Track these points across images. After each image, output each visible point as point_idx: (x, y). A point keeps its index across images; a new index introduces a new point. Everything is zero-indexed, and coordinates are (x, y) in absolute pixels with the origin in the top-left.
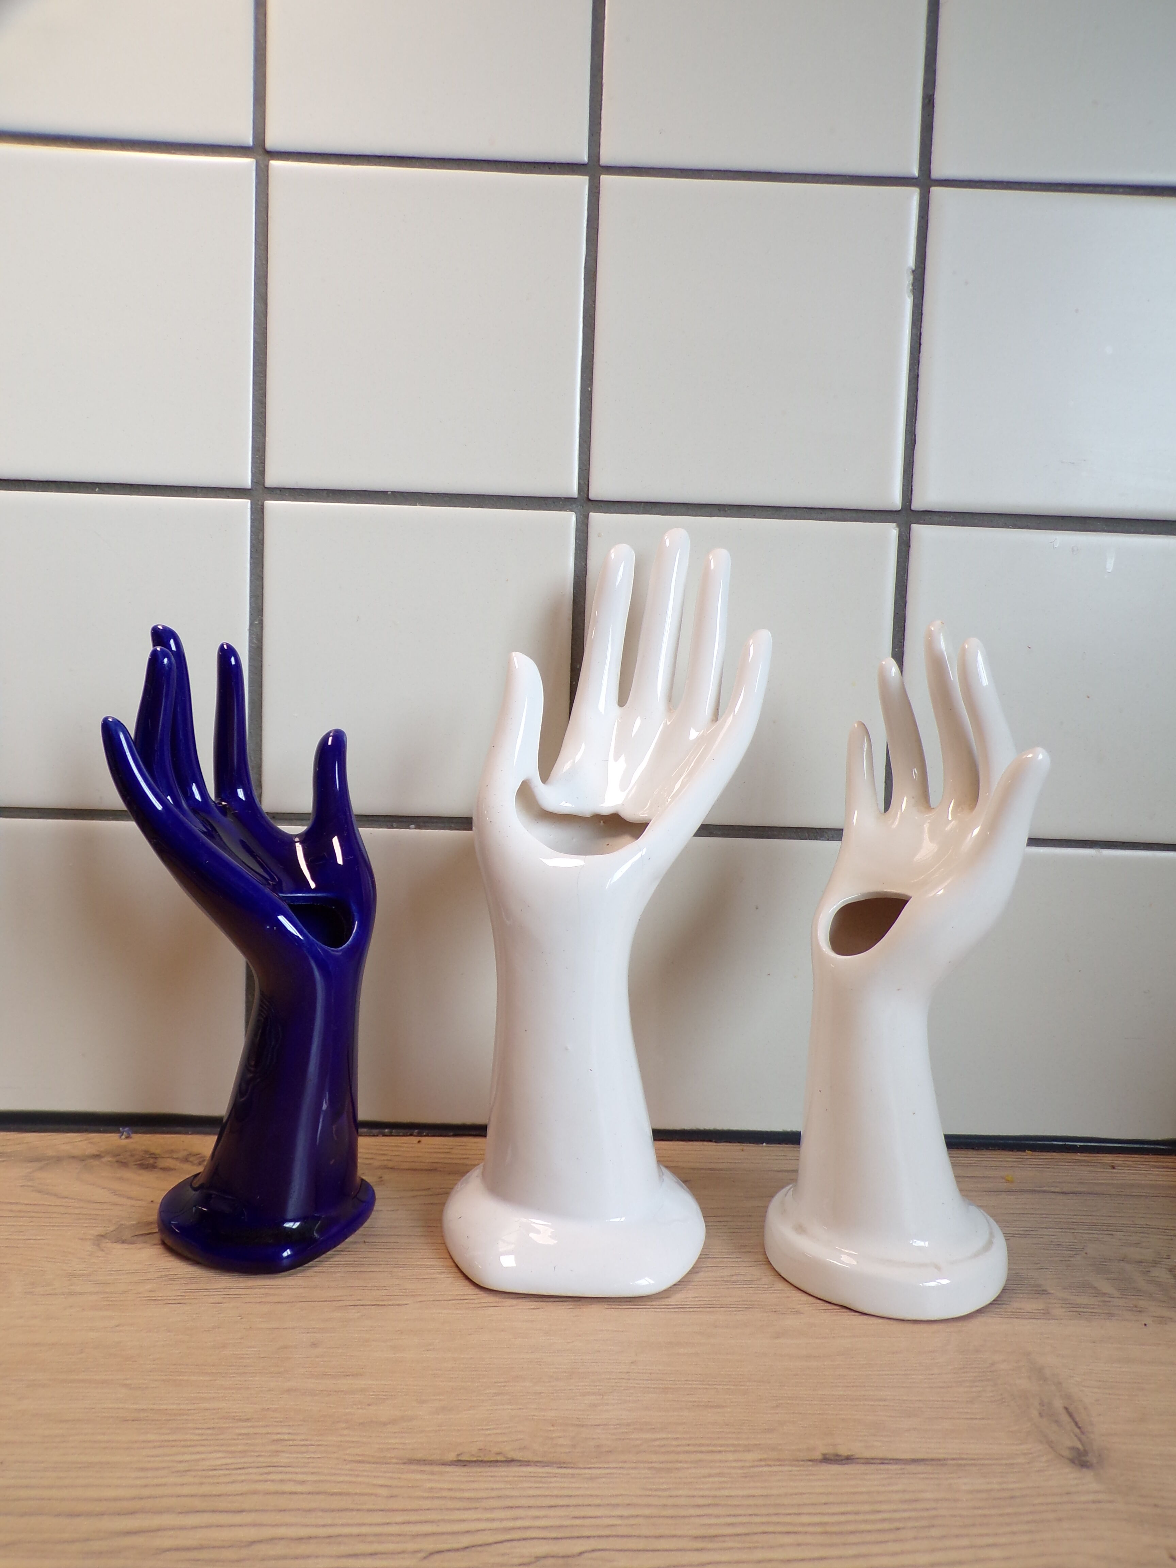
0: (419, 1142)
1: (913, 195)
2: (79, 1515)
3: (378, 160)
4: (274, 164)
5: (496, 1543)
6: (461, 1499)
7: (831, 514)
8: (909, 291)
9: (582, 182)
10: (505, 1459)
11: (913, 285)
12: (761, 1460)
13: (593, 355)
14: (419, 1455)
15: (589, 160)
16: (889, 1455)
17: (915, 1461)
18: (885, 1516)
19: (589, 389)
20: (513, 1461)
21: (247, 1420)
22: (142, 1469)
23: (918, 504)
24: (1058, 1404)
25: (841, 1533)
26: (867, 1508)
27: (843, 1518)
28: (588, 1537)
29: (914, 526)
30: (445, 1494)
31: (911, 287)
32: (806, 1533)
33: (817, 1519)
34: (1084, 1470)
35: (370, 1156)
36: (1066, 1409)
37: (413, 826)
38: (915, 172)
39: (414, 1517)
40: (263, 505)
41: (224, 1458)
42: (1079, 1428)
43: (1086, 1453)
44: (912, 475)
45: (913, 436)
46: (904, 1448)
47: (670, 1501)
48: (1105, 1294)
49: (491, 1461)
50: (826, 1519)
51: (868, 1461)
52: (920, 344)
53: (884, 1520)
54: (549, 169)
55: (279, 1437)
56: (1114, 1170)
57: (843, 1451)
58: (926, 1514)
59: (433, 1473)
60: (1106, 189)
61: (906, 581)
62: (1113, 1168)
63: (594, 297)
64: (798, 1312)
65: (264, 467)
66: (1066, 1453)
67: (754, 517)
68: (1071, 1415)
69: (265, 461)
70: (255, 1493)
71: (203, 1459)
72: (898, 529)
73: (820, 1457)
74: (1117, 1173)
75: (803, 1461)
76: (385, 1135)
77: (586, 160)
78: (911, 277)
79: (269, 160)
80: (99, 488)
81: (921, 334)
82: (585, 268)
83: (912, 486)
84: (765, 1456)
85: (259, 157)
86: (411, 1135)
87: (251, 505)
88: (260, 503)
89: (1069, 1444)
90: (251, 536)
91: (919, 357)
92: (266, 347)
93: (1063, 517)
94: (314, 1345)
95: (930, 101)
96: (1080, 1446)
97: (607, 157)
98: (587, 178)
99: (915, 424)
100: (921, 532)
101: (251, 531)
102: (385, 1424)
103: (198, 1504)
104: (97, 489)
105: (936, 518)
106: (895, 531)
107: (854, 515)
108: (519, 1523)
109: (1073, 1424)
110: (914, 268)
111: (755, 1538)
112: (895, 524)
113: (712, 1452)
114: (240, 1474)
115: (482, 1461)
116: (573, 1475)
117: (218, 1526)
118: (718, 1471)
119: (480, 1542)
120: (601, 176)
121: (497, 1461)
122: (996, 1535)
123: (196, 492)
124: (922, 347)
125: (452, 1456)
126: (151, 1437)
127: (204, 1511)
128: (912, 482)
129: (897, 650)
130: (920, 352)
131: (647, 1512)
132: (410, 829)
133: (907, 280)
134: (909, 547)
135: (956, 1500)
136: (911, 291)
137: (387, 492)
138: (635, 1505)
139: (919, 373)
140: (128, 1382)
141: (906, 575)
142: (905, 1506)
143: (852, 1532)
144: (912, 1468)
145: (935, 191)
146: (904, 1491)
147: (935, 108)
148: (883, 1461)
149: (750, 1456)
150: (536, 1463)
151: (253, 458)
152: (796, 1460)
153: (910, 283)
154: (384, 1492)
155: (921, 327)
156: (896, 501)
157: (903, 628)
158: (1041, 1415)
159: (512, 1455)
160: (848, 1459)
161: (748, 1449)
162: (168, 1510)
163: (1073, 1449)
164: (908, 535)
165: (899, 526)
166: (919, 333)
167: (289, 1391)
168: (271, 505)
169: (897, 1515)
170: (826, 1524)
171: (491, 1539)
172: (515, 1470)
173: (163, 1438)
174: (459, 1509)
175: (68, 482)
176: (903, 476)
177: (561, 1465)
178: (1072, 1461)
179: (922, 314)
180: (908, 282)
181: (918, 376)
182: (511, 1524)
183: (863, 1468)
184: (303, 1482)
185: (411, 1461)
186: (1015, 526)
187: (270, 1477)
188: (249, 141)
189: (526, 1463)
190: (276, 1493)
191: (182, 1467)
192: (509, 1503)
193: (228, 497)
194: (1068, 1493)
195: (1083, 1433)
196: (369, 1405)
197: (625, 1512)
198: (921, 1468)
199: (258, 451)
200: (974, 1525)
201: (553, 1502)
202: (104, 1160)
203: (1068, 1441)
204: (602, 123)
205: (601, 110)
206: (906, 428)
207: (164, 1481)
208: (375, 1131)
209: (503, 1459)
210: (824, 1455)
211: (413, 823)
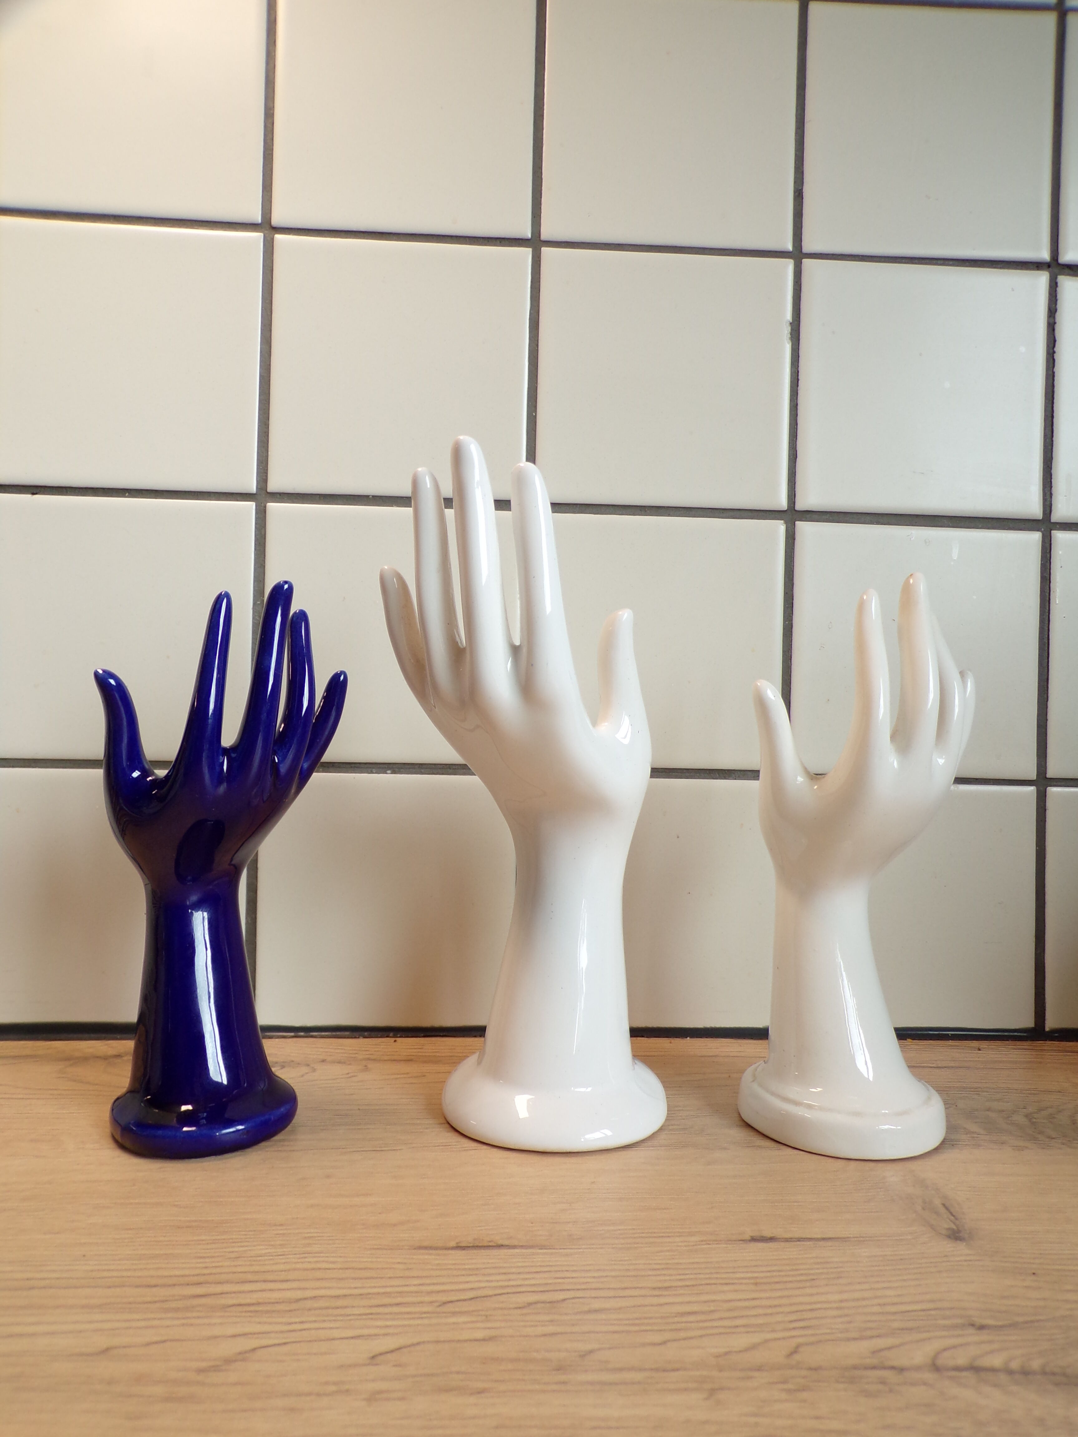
0: (395, 1041)
1: (789, 265)
2: (155, 1286)
3: (362, 234)
4: (278, 237)
5: (495, 1295)
6: (465, 1269)
7: (731, 513)
8: (788, 339)
9: (527, 252)
10: (496, 1245)
11: (791, 334)
12: (702, 1241)
13: (537, 387)
14: (425, 1244)
15: (532, 236)
16: (804, 1236)
17: (824, 1239)
18: (802, 1272)
19: (534, 414)
20: (502, 1245)
21: (281, 1225)
22: (201, 1257)
23: (800, 506)
24: (937, 1202)
25: (769, 1283)
26: (788, 1268)
27: (769, 1274)
28: (568, 1290)
29: (797, 523)
30: (450, 1267)
31: (789, 336)
32: (741, 1284)
33: (749, 1275)
34: (958, 1242)
35: (355, 1052)
36: (944, 1205)
37: (389, 772)
38: (790, 247)
39: (428, 1281)
40: (265, 507)
41: (267, 1249)
42: (954, 1216)
43: (959, 1231)
44: (795, 483)
45: (795, 452)
46: (815, 1232)
47: (631, 1267)
48: (973, 1132)
49: (485, 1246)
50: (756, 1275)
51: (787, 1240)
52: (798, 380)
53: (802, 1275)
54: (500, 242)
55: (309, 1235)
56: (980, 1052)
57: (768, 1233)
58: (835, 1270)
59: (439, 1255)
60: (939, 262)
61: (792, 567)
62: (979, 1050)
63: (536, 342)
64: (725, 1149)
65: (267, 476)
66: (944, 1232)
67: (669, 515)
68: (947, 1208)
69: (267, 472)
70: (295, 1269)
71: (250, 1250)
72: (785, 525)
73: (750, 1238)
74: (982, 1053)
75: (735, 1241)
76: (365, 1037)
77: (529, 236)
78: (789, 328)
79: (274, 234)
80: (129, 493)
81: (798, 372)
82: (530, 319)
83: (795, 491)
84: (705, 1238)
85: (266, 232)
86: (387, 1037)
87: (256, 506)
88: (263, 505)
89: (946, 1226)
90: (255, 531)
91: (797, 390)
92: (270, 380)
93: (917, 516)
94: (328, 1177)
95: (799, 194)
96: (955, 1227)
97: (547, 232)
98: (530, 249)
99: (796, 442)
100: (803, 527)
101: (256, 527)
102: (395, 1225)
103: (250, 1277)
104: (127, 494)
105: (815, 516)
106: (783, 527)
107: (750, 514)
108: (512, 1283)
109: (949, 1214)
110: (791, 321)
111: (701, 1287)
112: (782, 521)
113: (662, 1237)
114: (282, 1259)
115: (477, 1246)
116: (552, 1254)
117: (270, 1290)
118: (668, 1248)
119: (483, 1295)
120: (542, 248)
121: (490, 1246)
122: (889, 1282)
123: (210, 496)
124: (799, 381)
125: (453, 1244)
126: (203, 1238)
127: (257, 1281)
128: (795, 488)
129: (787, 623)
130: (798, 386)
131: (613, 1274)
132: (387, 773)
133: (787, 330)
134: (794, 539)
135: (858, 1262)
136: (789, 339)
137: (369, 496)
138: (604, 1270)
139: (798, 403)
140: (177, 1203)
141: (792, 563)
142: (817, 1266)
143: (777, 1283)
144: (821, 1243)
145: (806, 262)
146: (817, 1257)
147: (804, 200)
148: (799, 1240)
149: (693, 1239)
150: (522, 1247)
151: (258, 469)
152: (729, 1241)
153: (789, 332)
154: (401, 1266)
155: (798, 367)
156: (783, 503)
157: (791, 605)
158: (923, 1209)
159: (500, 1242)
160: (772, 1239)
161: (691, 1234)
162: (227, 1282)
163: (948, 1229)
164: (793, 530)
165: (786, 523)
166: (797, 371)
167: (312, 1206)
168: (272, 507)
169: (812, 1272)
170: (757, 1278)
171: (491, 1293)
172: (503, 1252)
173: (214, 1238)
174: (464, 1275)
175: (104, 489)
176: (788, 484)
177: (542, 1247)
178: (949, 1237)
179: (799, 357)
180: (787, 332)
181: (797, 404)
182: (506, 1284)
183: (783, 1244)
184: (333, 1263)
185: (420, 1248)
186: (878, 523)
187: (306, 1260)
188: (259, 220)
189: (514, 1247)
190: (313, 1269)
191: (233, 1255)
192: (504, 1271)
193: (237, 500)
194: (946, 1256)
195: (957, 1219)
196: (380, 1213)
197: (596, 1274)
198: (830, 1243)
199: (262, 463)
200: (872, 1276)
201: (538, 1270)
202: (125, 1058)
203: (946, 1224)
204: (542, 208)
205: (541, 198)
206: (789, 445)
207: (220, 1264)
208: (355, 1034)
209: (494, 1244)
210: (751, 1237)
211: (389, 769)
